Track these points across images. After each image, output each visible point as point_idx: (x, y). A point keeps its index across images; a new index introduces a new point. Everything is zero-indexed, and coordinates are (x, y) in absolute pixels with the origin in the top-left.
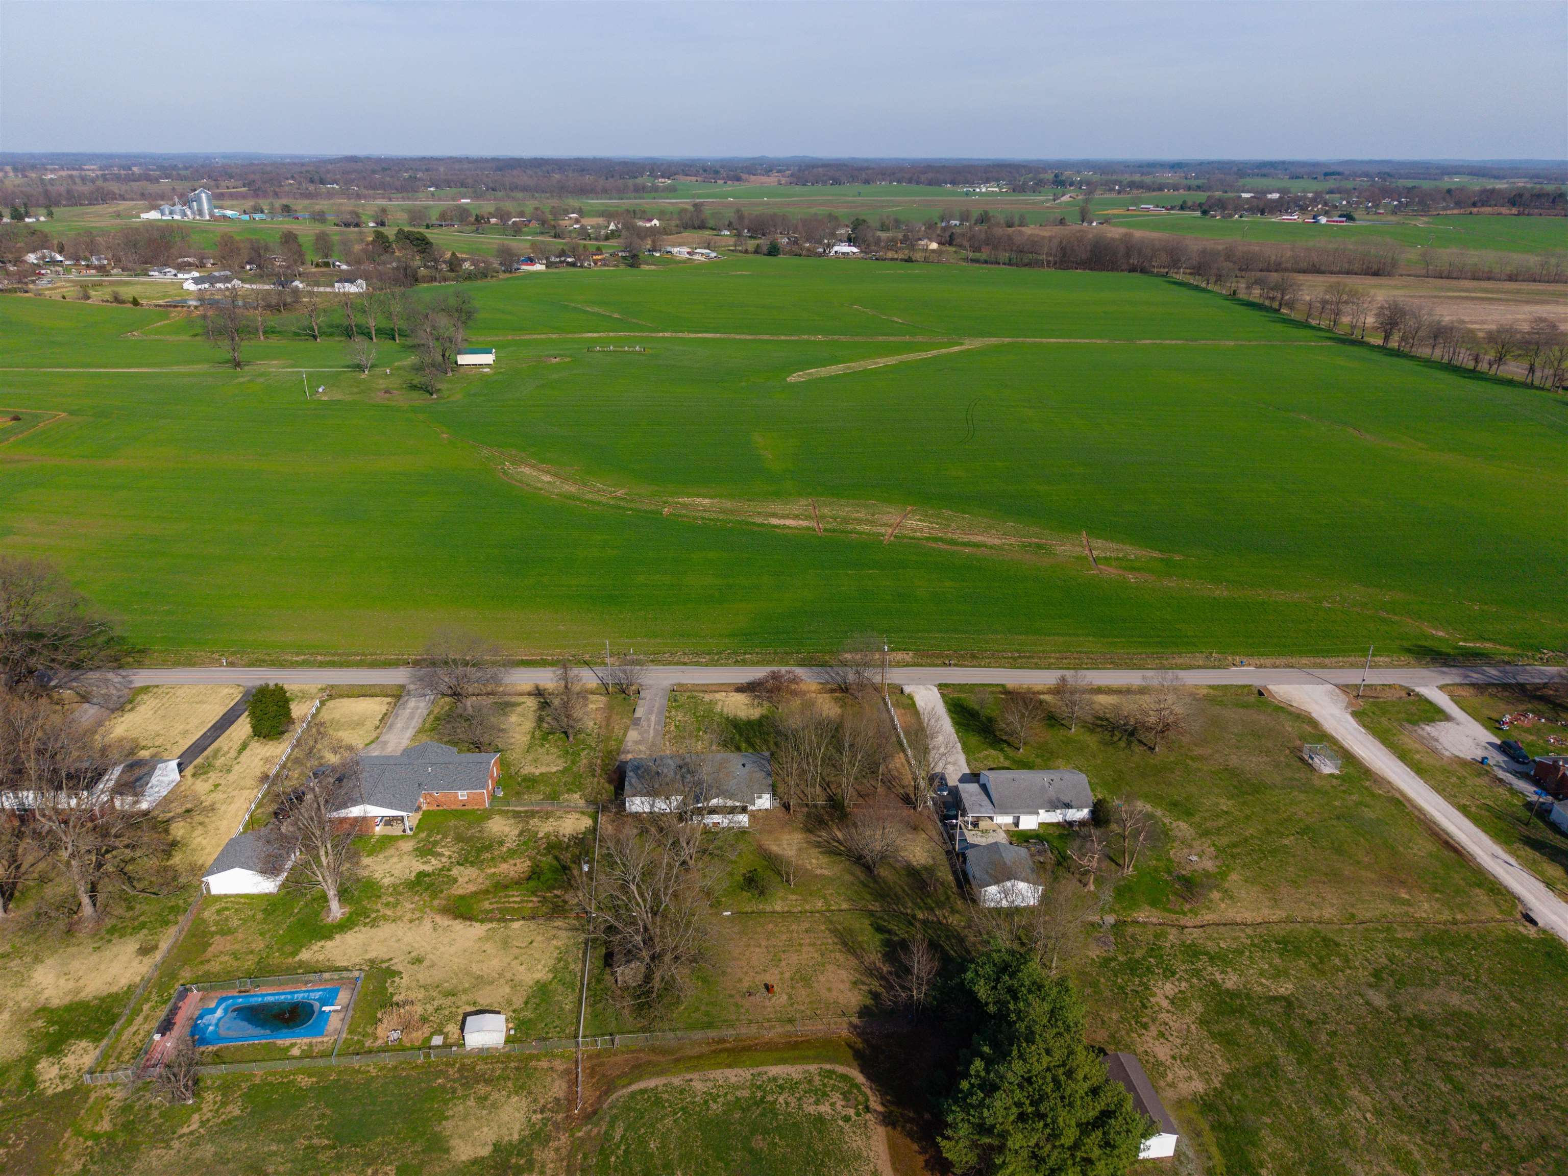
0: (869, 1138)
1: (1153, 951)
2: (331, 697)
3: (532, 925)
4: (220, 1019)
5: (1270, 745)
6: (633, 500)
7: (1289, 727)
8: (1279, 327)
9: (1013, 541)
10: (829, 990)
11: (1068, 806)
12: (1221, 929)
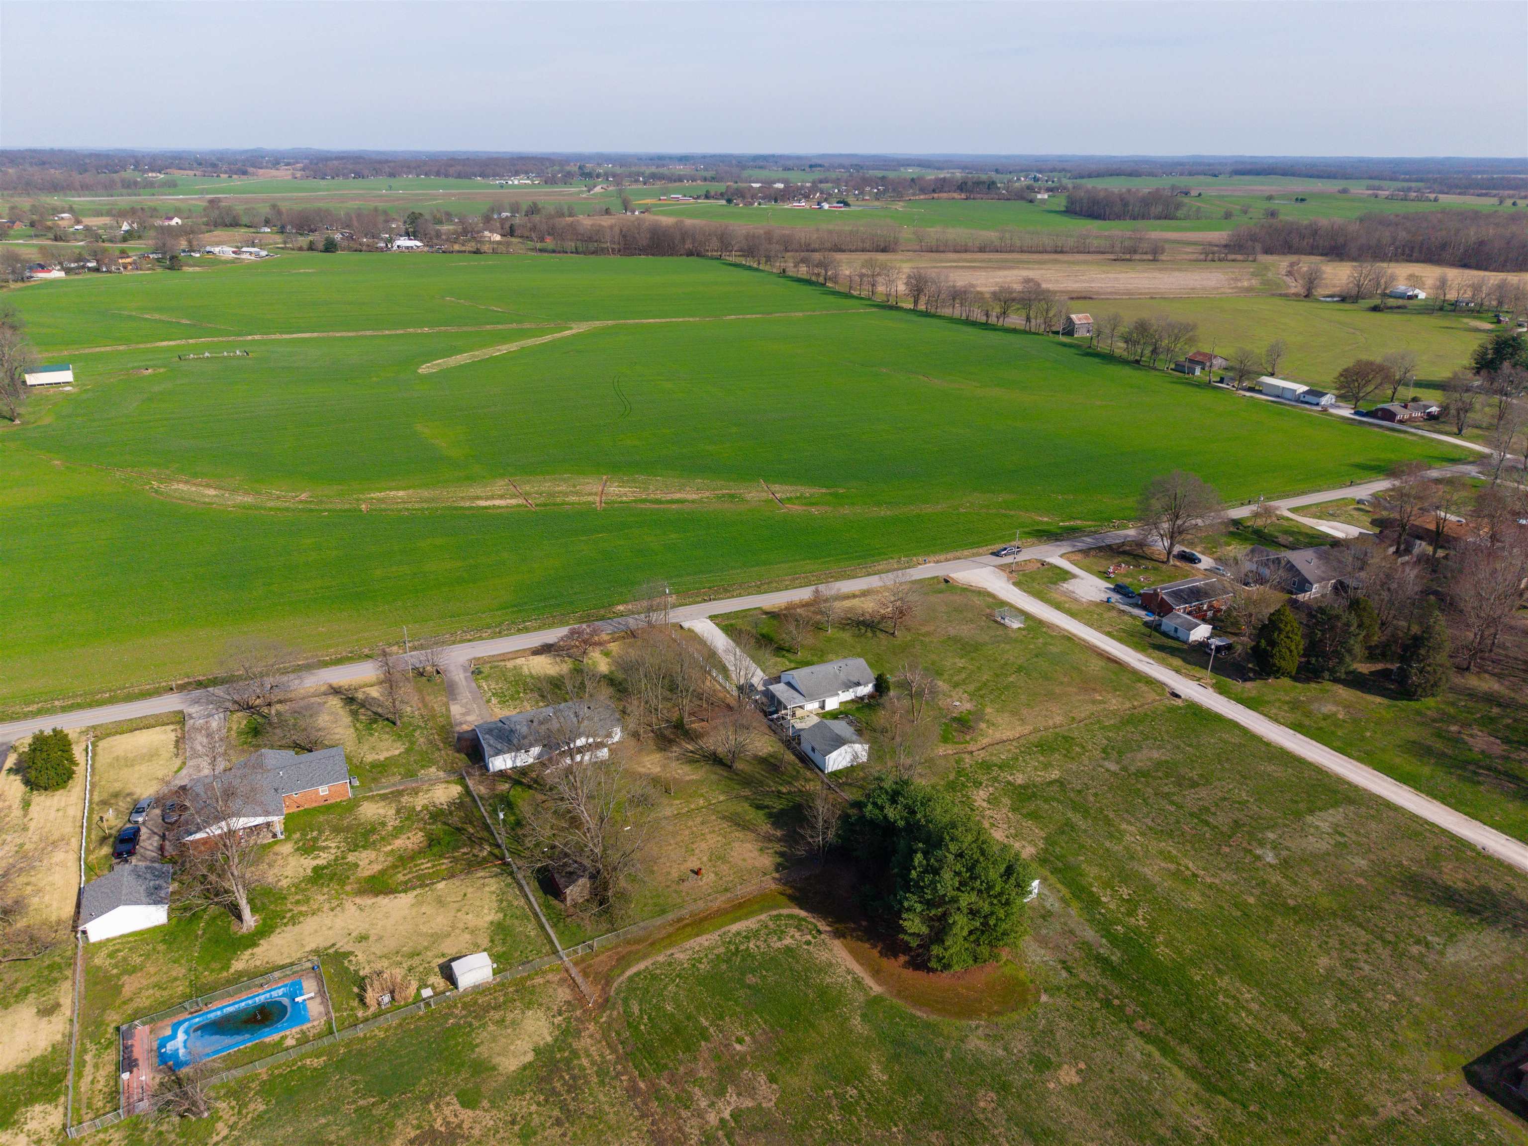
0: (831, 950)
1: (960, 772)
2: (98, 738)
3: (456, 882)
4: (185, 1042)
5: (970, 615)
6: (321, 502)
7: (977, 601)
8: (831, 299)
9: (707, 494)
10: (744, 860)
11: (858, 684)
12: (997, 747)
